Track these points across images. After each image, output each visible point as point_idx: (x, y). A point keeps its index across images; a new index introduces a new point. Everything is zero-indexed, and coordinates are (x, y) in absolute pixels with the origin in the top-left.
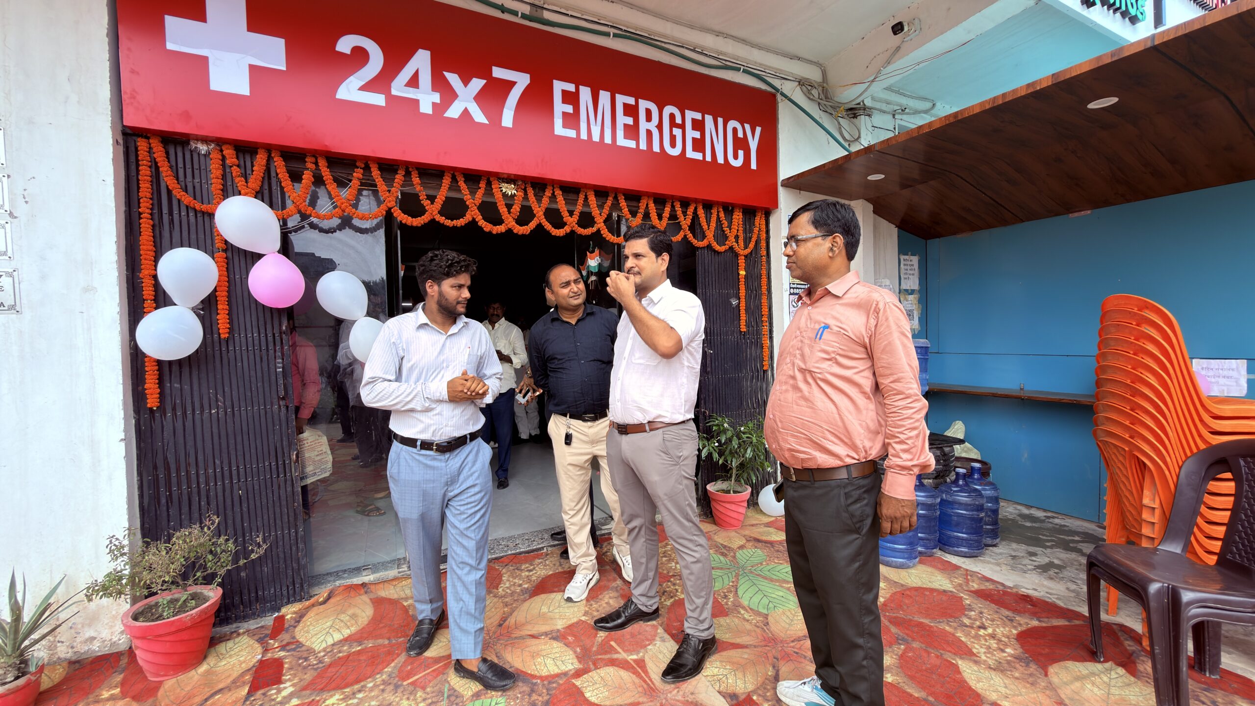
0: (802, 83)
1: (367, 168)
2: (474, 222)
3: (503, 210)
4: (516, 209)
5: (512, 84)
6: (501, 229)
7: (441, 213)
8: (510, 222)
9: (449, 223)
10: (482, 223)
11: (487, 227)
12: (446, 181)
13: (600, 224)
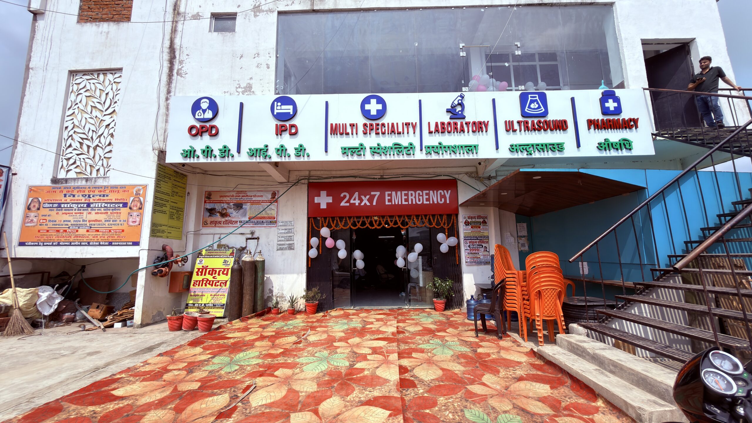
0: (467, 173)
1: (346, 218)
2: (368, 227)
3: (374, 223)
4: (378, 222)
5: (376, 195)
6: (374, 228)
7: (361, 225)
8: (376, 226)
9: (362, 228)
10: (369, 227)
11: (370, 228)
12: (362, 218)
13: (399, 224)
